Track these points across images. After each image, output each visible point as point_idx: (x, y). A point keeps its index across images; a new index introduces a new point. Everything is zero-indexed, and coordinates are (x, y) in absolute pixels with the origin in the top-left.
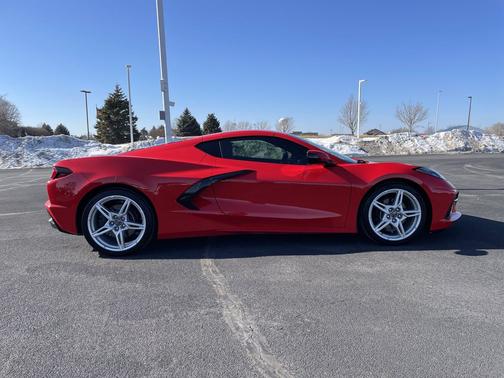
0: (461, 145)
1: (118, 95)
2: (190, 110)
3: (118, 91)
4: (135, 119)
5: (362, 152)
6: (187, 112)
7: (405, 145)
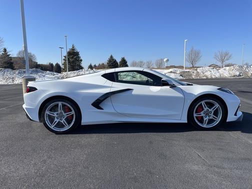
0: (238, 73)
1: (73, 49)
2: (113, 56)
3: (73, 47)
4: (81, 60)
5: (181, 77)
6: (111, 57)
7: (206, 74)
